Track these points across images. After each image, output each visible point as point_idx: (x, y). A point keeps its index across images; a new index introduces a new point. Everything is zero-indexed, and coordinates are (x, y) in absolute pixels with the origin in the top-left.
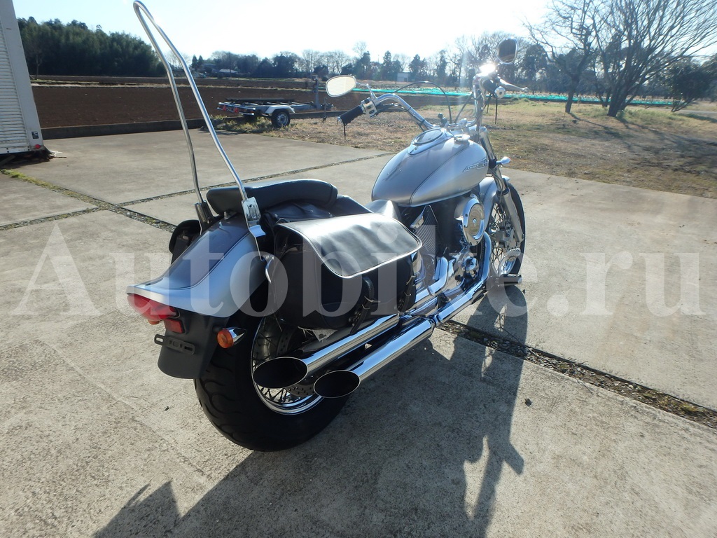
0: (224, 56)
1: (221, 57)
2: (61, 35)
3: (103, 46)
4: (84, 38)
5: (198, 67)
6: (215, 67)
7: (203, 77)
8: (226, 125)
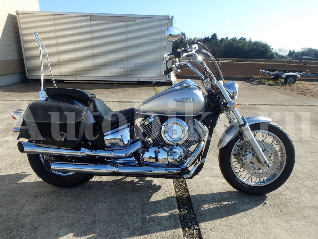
0: (307, 50)
1: (306, 50)
2: (235, 43)
3: (249, 47)
4: (243, 44)
5: (291, 55)
6: (300, 55)
7: (291, 60)
8: (260, 81)
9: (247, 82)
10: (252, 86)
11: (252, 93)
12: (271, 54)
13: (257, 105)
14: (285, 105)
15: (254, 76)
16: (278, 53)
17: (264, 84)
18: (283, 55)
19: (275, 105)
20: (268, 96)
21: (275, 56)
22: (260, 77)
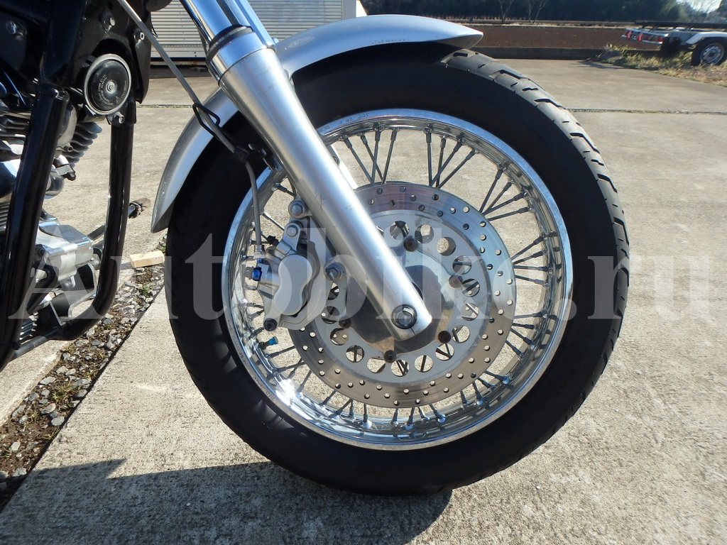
8: (623, 59)
9: (586, 63)
10: (595, 71)
11: (588, 84)
12: (672, 6)
13: (590, 111)
14: (681, 113)
15: (607, 47)
16: (692, 6)
17: (633, 67)
18: (704, 12)
19: (647, 112)
20: (634, 91)
21: (682, 12)
22: (625, 48)
